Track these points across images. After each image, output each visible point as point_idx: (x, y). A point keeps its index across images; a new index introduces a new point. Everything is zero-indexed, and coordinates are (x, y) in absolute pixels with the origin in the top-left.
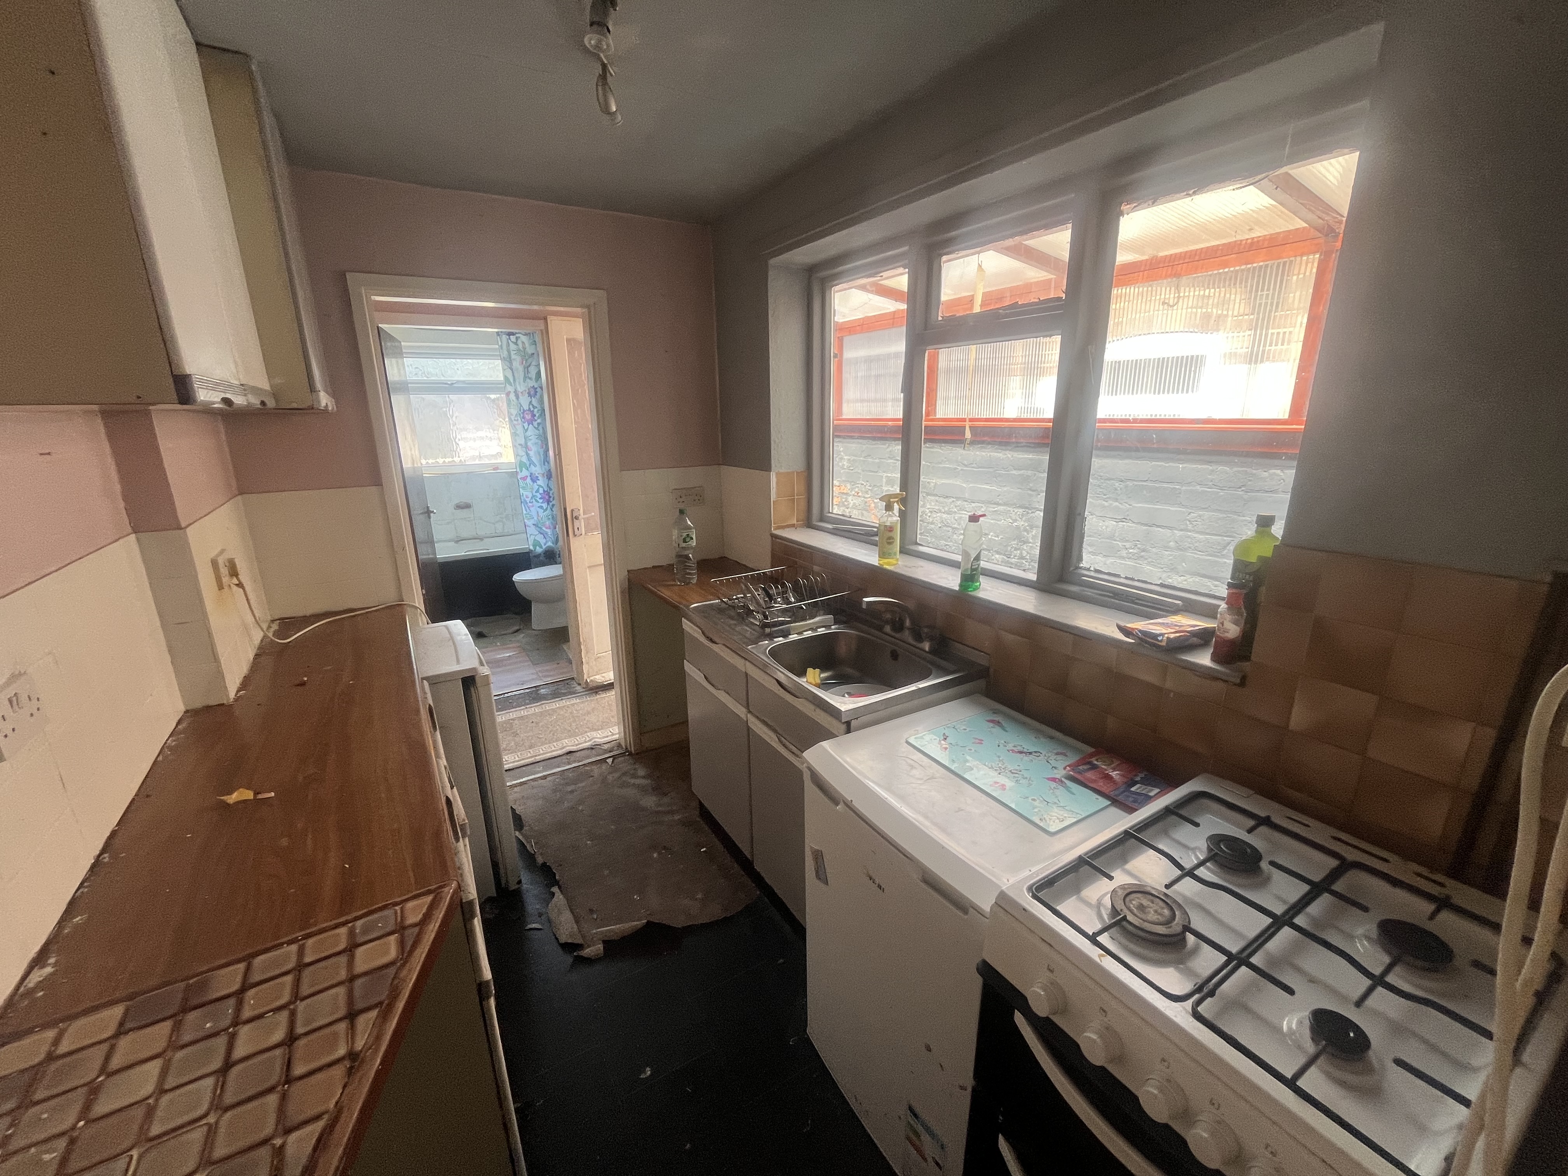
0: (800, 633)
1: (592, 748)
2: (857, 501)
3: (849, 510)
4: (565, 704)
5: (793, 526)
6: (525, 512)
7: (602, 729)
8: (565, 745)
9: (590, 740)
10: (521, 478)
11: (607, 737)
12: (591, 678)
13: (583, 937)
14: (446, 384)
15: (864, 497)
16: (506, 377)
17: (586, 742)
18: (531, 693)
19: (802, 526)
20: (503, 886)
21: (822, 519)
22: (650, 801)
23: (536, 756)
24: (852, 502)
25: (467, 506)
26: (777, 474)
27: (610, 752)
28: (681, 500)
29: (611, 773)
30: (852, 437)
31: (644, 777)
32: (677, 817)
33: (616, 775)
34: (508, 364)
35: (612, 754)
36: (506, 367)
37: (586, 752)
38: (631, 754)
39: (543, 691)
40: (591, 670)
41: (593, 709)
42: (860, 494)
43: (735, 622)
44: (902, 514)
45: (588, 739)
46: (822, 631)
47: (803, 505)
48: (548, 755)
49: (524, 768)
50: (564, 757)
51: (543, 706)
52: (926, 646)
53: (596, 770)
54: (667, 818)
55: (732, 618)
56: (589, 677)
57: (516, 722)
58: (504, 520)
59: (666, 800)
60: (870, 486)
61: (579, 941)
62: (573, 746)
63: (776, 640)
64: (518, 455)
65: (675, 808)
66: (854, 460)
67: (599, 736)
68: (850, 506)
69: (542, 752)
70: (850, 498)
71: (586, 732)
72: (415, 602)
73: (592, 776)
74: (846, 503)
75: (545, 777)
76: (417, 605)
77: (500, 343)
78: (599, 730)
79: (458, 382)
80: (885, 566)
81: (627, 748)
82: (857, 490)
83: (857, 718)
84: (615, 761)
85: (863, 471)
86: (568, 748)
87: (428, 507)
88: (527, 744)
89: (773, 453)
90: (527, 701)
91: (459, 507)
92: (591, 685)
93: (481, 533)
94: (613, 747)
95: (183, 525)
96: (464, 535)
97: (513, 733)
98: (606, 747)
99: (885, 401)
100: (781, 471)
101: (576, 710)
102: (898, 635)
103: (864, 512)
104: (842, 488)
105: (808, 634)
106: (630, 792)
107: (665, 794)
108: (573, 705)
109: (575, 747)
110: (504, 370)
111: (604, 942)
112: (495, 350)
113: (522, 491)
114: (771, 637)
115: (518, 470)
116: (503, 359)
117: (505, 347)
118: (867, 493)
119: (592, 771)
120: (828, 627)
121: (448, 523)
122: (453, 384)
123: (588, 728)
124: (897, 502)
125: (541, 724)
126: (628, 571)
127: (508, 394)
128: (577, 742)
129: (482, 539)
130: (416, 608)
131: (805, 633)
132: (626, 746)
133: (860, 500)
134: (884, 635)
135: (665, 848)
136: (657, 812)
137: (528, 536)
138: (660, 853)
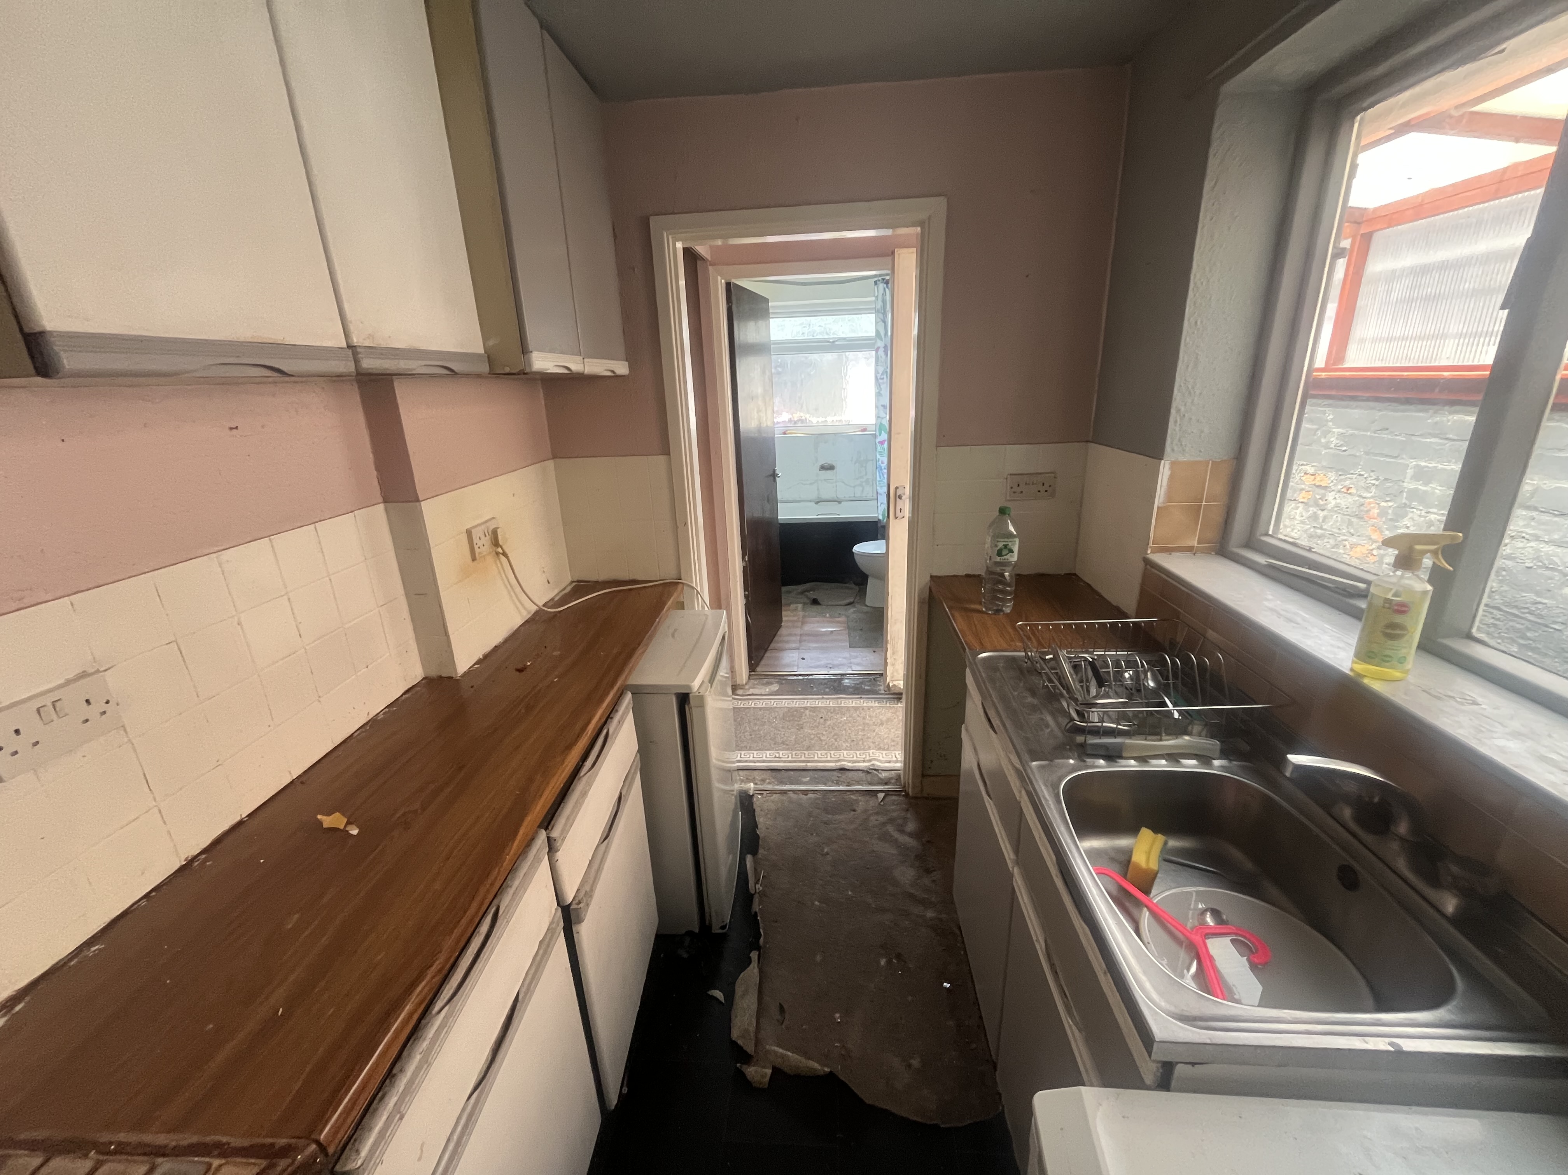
0: (1142, 760)
1: (868, 773)
2: (1345, 501)
3: (1325, 513)
4: (862, 705)
5: (1190, 549)
6: (878, 479)
7: (888, 749)
8: (842, 758)
9: (870, 761)
10: (879, 442)
11: (890, 762)
12: (895, 683)
13: (757, 1042)
14: (828, 342)
15: (1360, 496)
16: (877, 331)
17: (864, 761)
18: (835, 680)
19: (1207, 551)
20: (707, 923)
21: (1251, 543)
22: (906, 874)
23: (808, 761)
24: (1333, 502)
25: (831, 468)
26: (1173, 464)
27: (886, 784)
28: (1018, 490)
29: (877, 813)
30: (1354, 398)
31: (910, 835)
32: (930, 914)
33: (881, 819)
34: (881, 315)
35: (886, 787)
36: (879, 320)
37: (861, 774)
38: (907, 795)
39: (846, 682)
40: (895, 674)
41: (888, 720)
42: (1353, 491)
43: (1035, 701)
44: (1437, 577)
45: (868, 758)
46: (1190, 765)
47: (1217, 517)
48: (820, 765)
49: (792, 773)
50: (835, 773)
51: (839, 700)
52: (1450, 905)
53: (862, 804)
54: (917, 910)
55: (1033, 692)
56: (893, 681)
57: (807, 712)
58: (864, 484)
59: (926, 881)
60: (1377, 479)
61: (750, 1048)
62: (849, 761)
63: (1089, 761)
64: (879, 417)
65: (933, 899)
66: (1351, 435)
67: (881, 758)
68: (1329, 507)
69: (816, 758)
70: (1330, 496)
71: (869, 748)
72: (692, 583)
73: (854, 810)
74: (1321, 502)
75: (805, 792)
76: (694, 585)
77: (876, 294)
78: (884, 749)
79: (840, 339)
80: (1366, 681)
81: (905, 786)
82: (1347, 483)
83: (1193, 1064)
84: (887, 799)
85: (1367, 453)
86: (843, 763)
87: (774, 471)
88: (806, 743)
89: (1173, 428)
90: (827, 690)
91: (823, 468)
92: (893, 690)
93: (841, 496)
94: (891, 778)
95: (421, 499)
96: (825, 496)
97: (798, 725)
98: (884, 775)
99: (1444, 336)
100: (1182, 458)
101: (870, 716)
102: (1369, 838)
103: (1354, 520)
104: (1318, 479)
105: (1161, 765)
106: (888, 850)
107: (928, 871)
108: (869, 708)
109: (850, 764)
110: (877, 323)
111: (776, 1070)
112: (870, 302)
113: (878, 456)
114: (1084, 752)
115: (878, 434)
116: (877, 312)
117: (880, 297)
118: (1367, 489)
119: (857, 801)
120: (1205, 759)
121: (811, 484)
122: (834, 342)
123: (874, 743)
124: (1435, 553)
125: (828, 723)
126: (932, 577)
127: (877, 350)
128: (855, 758)
129: (840, 502)
130: (693, 588)
131: (1154, 762)
132: (905, 783)
133: (1350, 499)
134: (1330, 821)
135: (899, 956)
136: (911, 896)
137: (879, 504)
138: (889, 962)
